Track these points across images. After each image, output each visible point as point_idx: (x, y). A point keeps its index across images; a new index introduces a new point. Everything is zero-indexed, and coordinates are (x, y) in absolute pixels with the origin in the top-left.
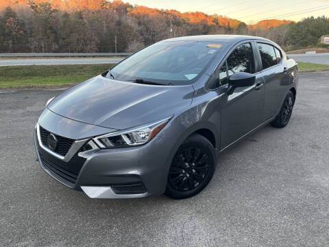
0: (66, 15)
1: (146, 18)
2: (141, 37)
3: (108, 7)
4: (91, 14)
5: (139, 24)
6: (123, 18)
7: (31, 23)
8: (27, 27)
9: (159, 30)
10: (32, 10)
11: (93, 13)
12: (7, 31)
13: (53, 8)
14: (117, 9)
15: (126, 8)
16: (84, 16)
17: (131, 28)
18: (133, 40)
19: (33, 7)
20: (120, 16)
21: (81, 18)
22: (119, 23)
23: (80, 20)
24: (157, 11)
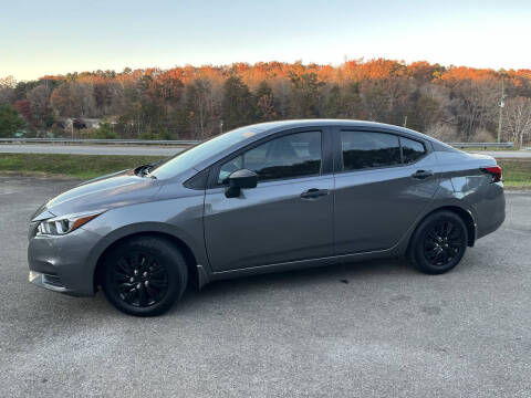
0: (336, 89)
1: (466, 84)
2: (453, 118)
3: (401, 73)
4: (373, 85)
5: (452, 96)
6: (424, 89)
7: (288, 102)
8: (283, 106)
9: (489, 105)
10: (293, 84)
11: (376, 84)
12: (257, 112)
13: (319, 80)
14: (415, 76)
15: (432, 72)
16: (361, 89)
17: (436, 103)
18: (435, 122)
19: (293, 81)
20: (419, 85)
21: (357, 92)
22: (416, 96)
23: (355, 95)
24: (491, 72)
